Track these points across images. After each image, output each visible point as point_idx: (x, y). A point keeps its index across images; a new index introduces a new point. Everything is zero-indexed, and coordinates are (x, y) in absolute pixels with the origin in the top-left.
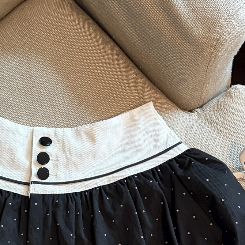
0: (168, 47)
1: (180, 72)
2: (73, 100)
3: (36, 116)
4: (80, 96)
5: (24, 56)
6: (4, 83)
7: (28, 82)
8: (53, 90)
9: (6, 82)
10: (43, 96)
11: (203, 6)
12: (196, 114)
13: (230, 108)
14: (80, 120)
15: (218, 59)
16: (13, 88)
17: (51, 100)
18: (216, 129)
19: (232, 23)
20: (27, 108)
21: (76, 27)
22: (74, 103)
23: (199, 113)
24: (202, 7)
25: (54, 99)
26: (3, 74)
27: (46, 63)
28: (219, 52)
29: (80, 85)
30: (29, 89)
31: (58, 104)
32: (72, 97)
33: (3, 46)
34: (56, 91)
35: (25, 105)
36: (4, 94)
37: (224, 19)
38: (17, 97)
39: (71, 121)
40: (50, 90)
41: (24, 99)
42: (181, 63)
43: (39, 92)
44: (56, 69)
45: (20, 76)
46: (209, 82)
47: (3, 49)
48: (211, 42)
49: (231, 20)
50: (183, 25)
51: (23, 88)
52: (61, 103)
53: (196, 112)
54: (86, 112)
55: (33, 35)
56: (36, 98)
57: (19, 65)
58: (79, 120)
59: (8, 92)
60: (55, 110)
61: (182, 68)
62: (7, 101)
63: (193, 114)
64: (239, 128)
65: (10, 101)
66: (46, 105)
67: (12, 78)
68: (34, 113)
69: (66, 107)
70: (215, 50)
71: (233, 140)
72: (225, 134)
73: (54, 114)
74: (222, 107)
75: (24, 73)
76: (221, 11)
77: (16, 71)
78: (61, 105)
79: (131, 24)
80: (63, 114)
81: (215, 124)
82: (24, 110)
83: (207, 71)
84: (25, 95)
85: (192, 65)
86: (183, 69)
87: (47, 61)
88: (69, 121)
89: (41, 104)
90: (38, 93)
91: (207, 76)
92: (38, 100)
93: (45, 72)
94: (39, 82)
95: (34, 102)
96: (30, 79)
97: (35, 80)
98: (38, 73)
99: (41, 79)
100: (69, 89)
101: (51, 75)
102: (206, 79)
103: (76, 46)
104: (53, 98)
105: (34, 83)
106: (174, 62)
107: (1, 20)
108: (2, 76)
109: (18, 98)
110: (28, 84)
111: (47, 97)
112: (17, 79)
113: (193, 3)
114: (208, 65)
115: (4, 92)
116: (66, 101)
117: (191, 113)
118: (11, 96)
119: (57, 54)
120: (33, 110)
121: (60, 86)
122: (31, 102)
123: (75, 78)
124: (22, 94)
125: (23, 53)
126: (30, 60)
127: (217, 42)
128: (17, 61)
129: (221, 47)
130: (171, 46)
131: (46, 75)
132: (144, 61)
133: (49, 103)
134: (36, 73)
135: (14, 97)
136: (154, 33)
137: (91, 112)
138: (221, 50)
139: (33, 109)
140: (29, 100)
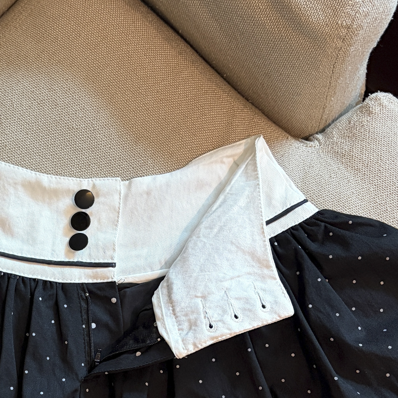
0: (268, 43)
1: (288, 81)
2: (125, 136)
3: (69, 167)
4: (134, 130)
5: (42, 71)
6: (15, 117)
7: (52, 113)
8: (92, 123)
9: (17, 117)
10: (77, 134)
12: (317, 142)
13: (369, 131)
14: (138, 167)
15: (348, 57)
16: (29, 125)
17: (90, 138)
18: (350, 166)
20: (54, 155)
21: (121, 19)
22: (127, 141)
23: (321, 141)
25: (94, 137)
26: (12, 104)
27: (77, 80)
28: (350, 45)
29: (134, 111)
30: (54, 124)
31: (101, 144)
32: (123, 131)
33: (9, 58)
34: (96, 124)
35: (50, 150)
36: (16, 135)
38: (36, 138)
39: (123, 170)
40: (87, 124)
41: (48, 140)
42: (291, 67)
43: (70, 128)
44: (95, 89)
45: (39, 104)
46: (335, 93)
47: (8, 63)
48: (338, 31)
50: (292, 7)
51: (45, 123)
52: (106, 143)
53: (317, 139)
54: (146, 154)
55: (55, 38)
56: (67, 139)
57: (36, 87)
58: (136, 167)
59: (21, 131)
60: (98, 155)
61: (292, 75)
62: (22, 146)
63: (312, 143)
64: (386, 163)
65: (26, 145)
66: (82, 148)
67: (27, 109)
68: (65, 162)
69: (114, 149)
70: (344, 43)
71: (378, 182)
72: (365, 174)
73: (97, 160)
74: (356, 130)
75: (44, 100)
77: (32, 98)
78: (105, 146)
79: (208, 10)
80: (111, 160)
81: (347, 158)
82: (49, 158)
83: (331, 78)
84: (48, 135)
85: (309, 69)
86: (295, 76)
87: (80, 77)
88: (121, 171)
89: (75, 147)
90: (69, 130)
91: (332, 85)
92: (69, 141)
93: (78, 95)
94: (69, 112)
95: (64, 144)
96: (55, 108)
97: (62, 109)
98: (66, 98)
99: (72, 107)
100: (117, 120)
101: (86, 100)
102: (330, 89)
103: (122, 51)
104: (93, 135)
105: (62, 114)
106: (280, 66)
107: (2, 15)
108: (11, 106)
109: (39, 140)
110: (52, 116)
111: (83, 135)
112: (34, 110)
114: (334, 67)
115: (16, 132)
116: (113, 139)
117: (308, 142)
118: (27, 137)
119: (94, 65)
120: (63, 158)
121: (102, 115)
122: (59, 145)
123: (126, 101)
124: (44, 133)
125: (40, 67)
126: (53, 78)
127: (347, 30)
128: (32, 81)
129: (353, 37)
130: (274, 42)
131: (80, 100)
132: (230, 66)
133: (87, 145)
134: (63, 98)
135: (32, 139)
136: (246, 22)
137: (153, 153)
138: (354, 43)
139: (63, 155)
140: (55, 142)
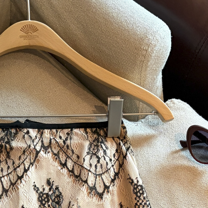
11: (133, 25)
19: (157, 38)
23: (143, 121)
24: (132, 27)
28: (148, 61)
37: (150, 34)
48: (141, 52)
49: (156, 35)
50: (118, 41)
53: (140, 121)
70: (145, 59)
76: (147, 29)
81: (156, 127)
113: (125, 24)
114: (141, 73)
127: (146, 52)
129: (149, 56)
136: (96, 51)
